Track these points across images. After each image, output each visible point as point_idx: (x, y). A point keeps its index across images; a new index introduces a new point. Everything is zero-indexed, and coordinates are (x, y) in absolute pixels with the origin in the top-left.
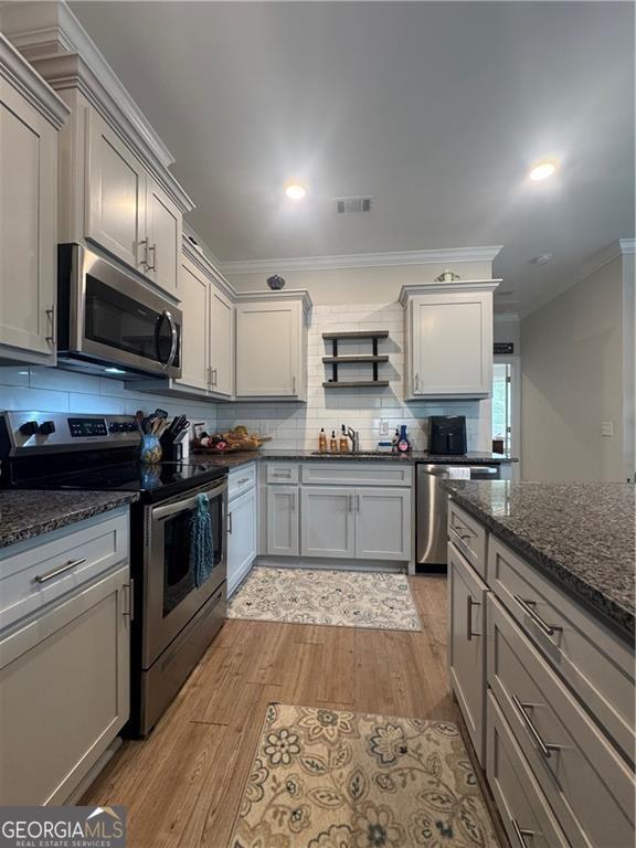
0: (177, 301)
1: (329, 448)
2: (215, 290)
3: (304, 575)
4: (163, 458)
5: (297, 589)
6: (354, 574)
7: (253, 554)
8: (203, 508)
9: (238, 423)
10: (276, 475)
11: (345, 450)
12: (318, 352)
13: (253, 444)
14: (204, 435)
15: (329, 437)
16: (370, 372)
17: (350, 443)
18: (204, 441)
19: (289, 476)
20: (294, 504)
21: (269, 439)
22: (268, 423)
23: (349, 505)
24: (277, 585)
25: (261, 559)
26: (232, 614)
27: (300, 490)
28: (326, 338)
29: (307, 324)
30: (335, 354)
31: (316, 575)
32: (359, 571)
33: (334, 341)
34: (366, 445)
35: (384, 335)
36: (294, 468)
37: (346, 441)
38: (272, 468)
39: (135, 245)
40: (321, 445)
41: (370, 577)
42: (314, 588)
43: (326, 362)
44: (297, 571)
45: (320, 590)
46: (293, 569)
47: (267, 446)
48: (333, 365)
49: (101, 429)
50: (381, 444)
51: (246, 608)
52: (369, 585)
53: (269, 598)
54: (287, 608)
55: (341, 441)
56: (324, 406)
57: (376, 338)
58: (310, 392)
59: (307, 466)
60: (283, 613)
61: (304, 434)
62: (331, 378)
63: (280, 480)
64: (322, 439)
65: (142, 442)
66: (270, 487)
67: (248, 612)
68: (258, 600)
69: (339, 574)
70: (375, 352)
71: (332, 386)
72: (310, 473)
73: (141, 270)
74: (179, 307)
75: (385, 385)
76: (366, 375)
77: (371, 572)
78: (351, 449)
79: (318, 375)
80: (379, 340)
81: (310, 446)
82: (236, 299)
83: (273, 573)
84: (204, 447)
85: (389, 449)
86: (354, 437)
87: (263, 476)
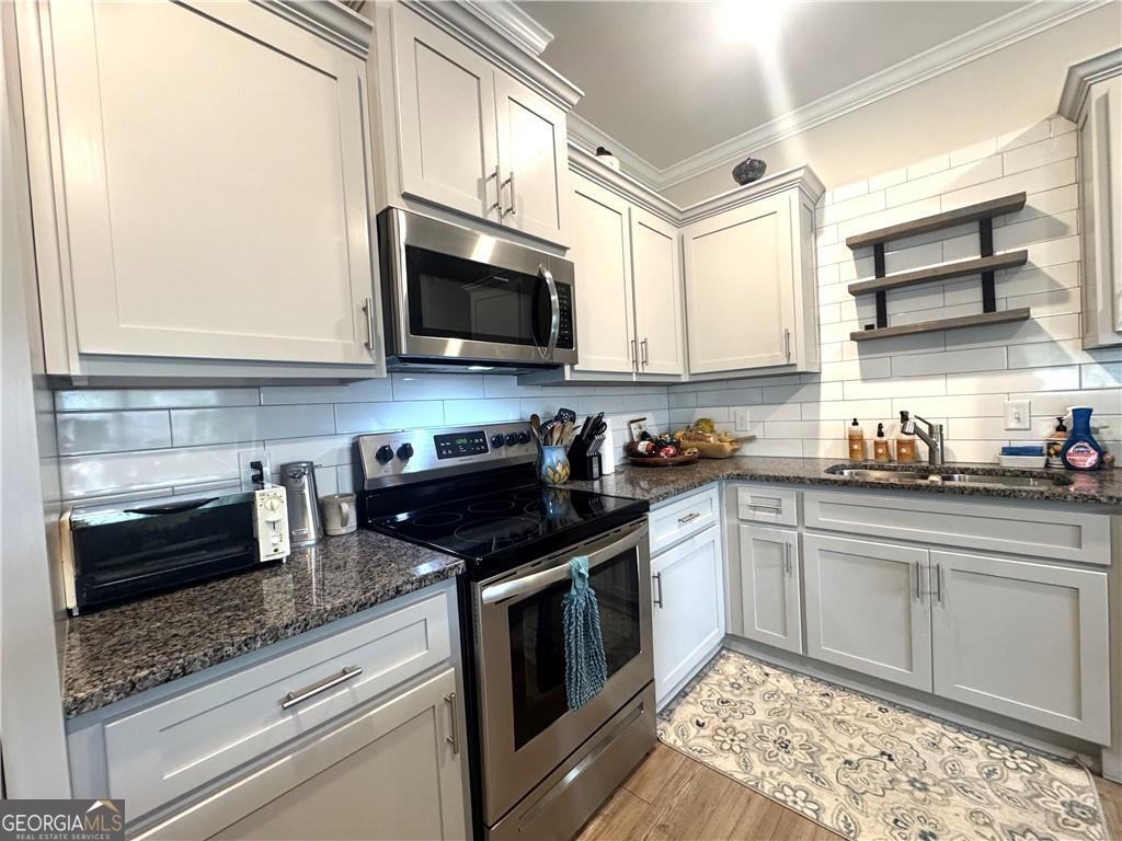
0: (564, 249)
1: (871, 456)
2: (639, 214)
3: (812, 694)
4: (573, 477)
5: (795, 721)
6: (932, 727)
7: (715, 635)
8: (579, 583)
9: (701, 414)
10: (755, 508)
11: (908, 461)
12: (842, 270)
13: (721, 449)
14: (644, 436)
15: (870, 434)
16: (975, 293)
17: (923, 448)
18: (642, 446)
19: (778, 511)
20: (790, 561)
21: (752, 439)
22: (747, 413)
23: (918, 583)
24: (756, 700)
25: (732, 642)
26: (669, 735)
27: (800, 537)
28: (856, 245)
29: (812, 227)
30: (880, 269)
31: (838, 701)
32: (943, 722)
33: (875, 247)
34: (966, 448)
35: (1013, 206)
36: (788, 498)
37: (911, 444)
38: (747, 494)
39: (482, 183)
40: (852, 451)
41: (975, 746)
42: (832, 731)
43: (857, 292)
44: (801, 680)
45: (843, 740)
46: (793, 673)
47: (748, 450)
48: (878, 296)
49: (480, 444)
50: (1008, 451)
51: (693, 730)
52: (970, 768)
53: (737, 724)
54: (768, 758)
55: (900, 443)
56: (858, 375)
57: (989, 218)
58: (828, 353)
59: (813, 496)
60: (758, 768)
61: (816, 429)
62: (874, 321)
63: (761, 516)
64: (854, 439)
65: (541, 458)
66: (744, 526)
67: (697, 741)
68: (717, 722)
69: (892, 714)
70: (987, 247)
71: (875, 337)
72: (821, 509)
73: (493, 217)
74: (568, 257)
75: (1021, 318)
76: (965, 303)
77: (980, 735)
78: (925, 457)
79: (843, 317)
80: (995, 222)
81: (831, 449)
82: (681, 220)
83: (754, 672)
84: (641, 455)
85: (1037, 463)
86: (933, 435)
87: (732, 506)
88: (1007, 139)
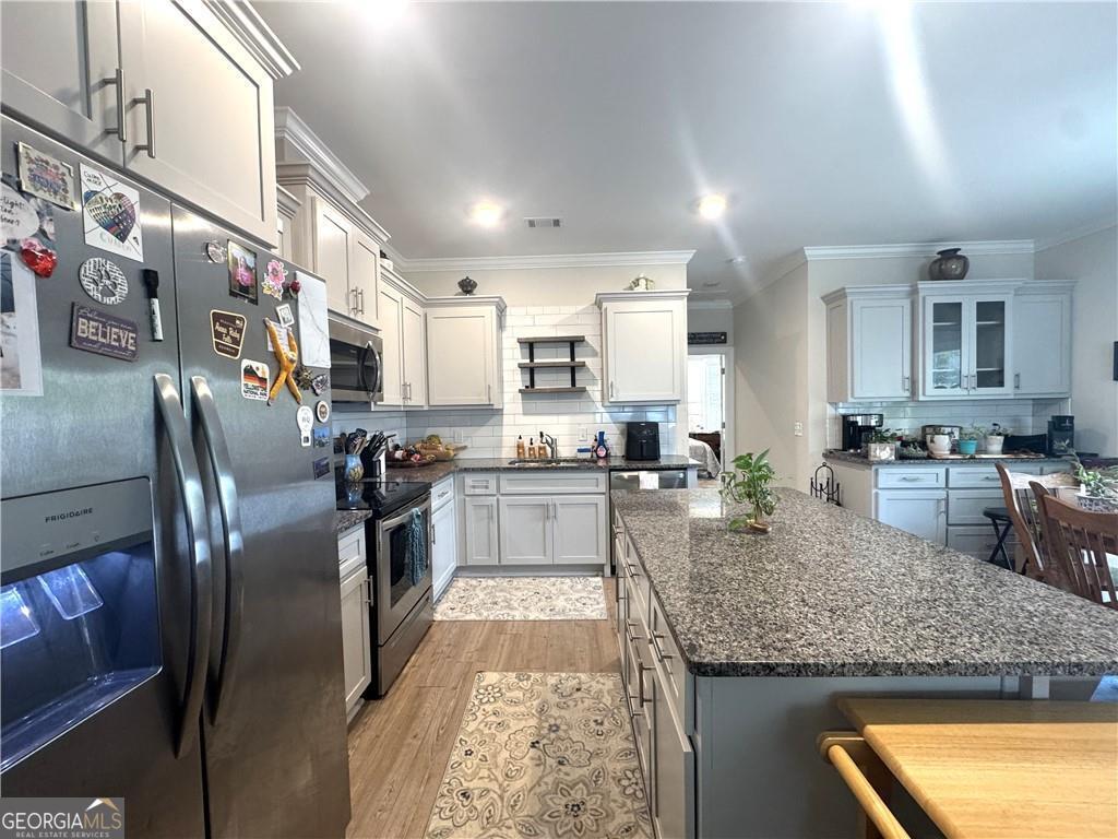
0: (377, 330)
1: (527, 456)
2: (407, 302)
3: (505, 583)
4: (365, 476)
5: (498, 594)
6: (553, 579)
7: (453, 566)
8: (417, 521)
9: (430, 432)
10: (474, 487)
11: (543, 457)
12: (514, 356)
13: (448, 454)
14: (397, 447)
15: (527, 445)
16: (568, 376)
17: (549, 450)
18: (399, 454)
19: (487, 487)
20: (493, 515)
21: (465, 448)
22: (462, 431)
23: (547, 513)
24: (478, 591)
25: (460, 571)
26: (438, 617)
27: (498, 500)
28: (521, 342)
29: (501, 326)
30: (532, 358)
31: (515, 582)
32: (557, 577)
33: (530, 346)
34: (565, 451)
35: (581, 340)
36: (491, 479)
37: (544, 448)
38: (469, 479)
39: (348, 296)
40: (519, 453)
41: (568, 580)
42: (514, 592)
43: (522, 367)
44: (497, 579)
45: (519, 594)
46: (493, 577)
47: (462, 455)
48: (531, 371)
50: (580, 451)
51: (450, 611)
52: (565, 587)
53: (472, 603)
54: (488, 609)
55: (540, 448)
56: (521, 412)
57: (573, 343)
58: (507, 397)
59: (503, 476)
60: (485, 614)
61: (501, 440)
62: (528, 384)
63: (478, 491)
64: (520, 447)
65: (346, 463)
66: (467, 499)
67: (452, 615)
68: (460, 605)
69: (538, 580)
70: (573, 358)
71: (529, 391)
72: (508, 484)
73: (351, 315)
74: (380, 335)
75: (583, 390)
76: (563, 381)
77: (568, 577)
78: (550, 455)
79: (515, 381)
80: (576, 344)
81: (508, 453)
82: (426, 304)
83: (474, 582)
84: (398, 460)
85: (587, 455)
86: (552, 444)
87: (461, 488)
88: (580, 308)
